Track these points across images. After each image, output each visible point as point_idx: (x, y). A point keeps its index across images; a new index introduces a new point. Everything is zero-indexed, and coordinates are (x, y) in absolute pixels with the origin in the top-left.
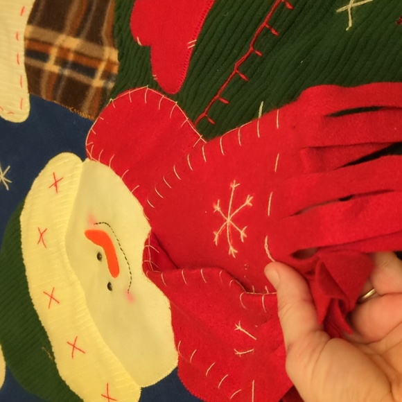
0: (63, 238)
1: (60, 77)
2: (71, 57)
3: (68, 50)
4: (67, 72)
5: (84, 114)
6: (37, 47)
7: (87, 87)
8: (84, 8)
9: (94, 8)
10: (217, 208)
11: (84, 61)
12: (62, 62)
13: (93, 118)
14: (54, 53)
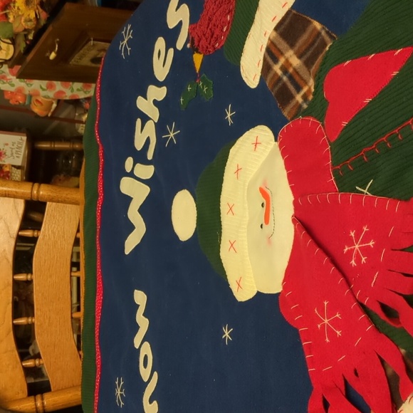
0: (248, 181)
1: (280, 79)
2: (291, 70)
3: (291, 65)
4: (285, 78)
5: (285, 114)
6: (274, 51)
7: (292, 97)
8: (311, 40)
9: (316, 44)
10: (352, 234)
11: (297, 78)
12: (285, 70)
13: (289, 119)
14: (282, 61)
